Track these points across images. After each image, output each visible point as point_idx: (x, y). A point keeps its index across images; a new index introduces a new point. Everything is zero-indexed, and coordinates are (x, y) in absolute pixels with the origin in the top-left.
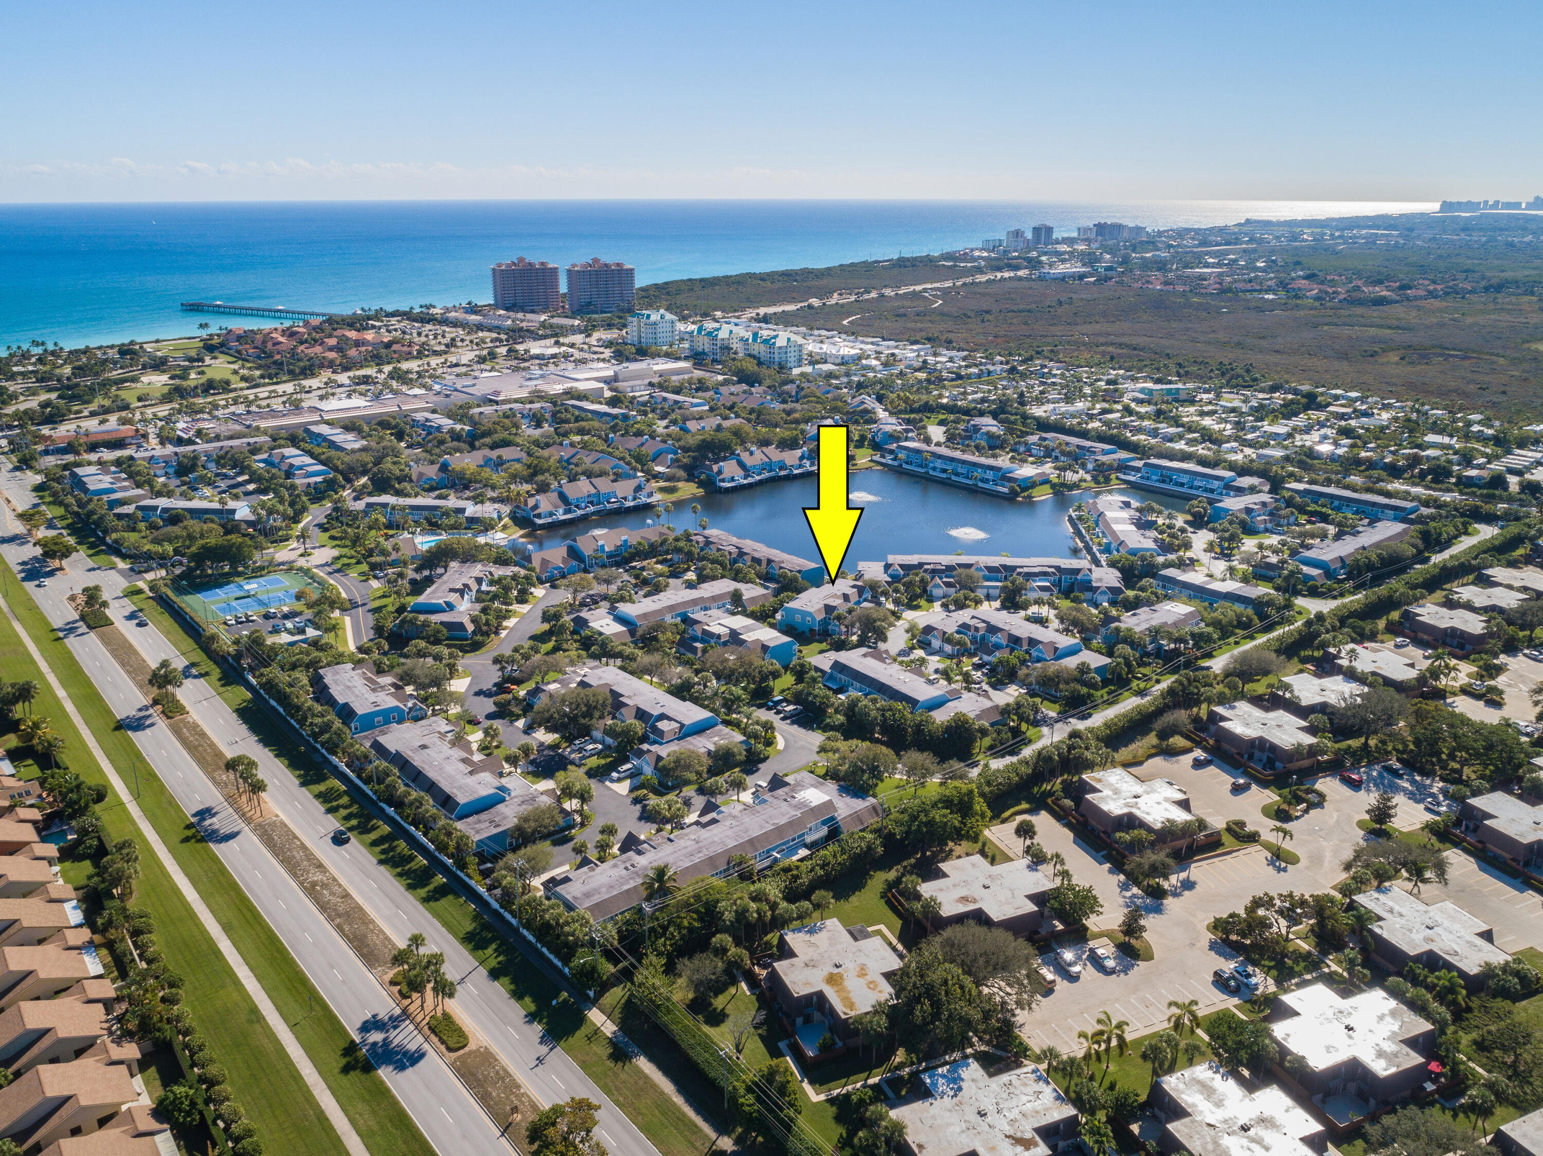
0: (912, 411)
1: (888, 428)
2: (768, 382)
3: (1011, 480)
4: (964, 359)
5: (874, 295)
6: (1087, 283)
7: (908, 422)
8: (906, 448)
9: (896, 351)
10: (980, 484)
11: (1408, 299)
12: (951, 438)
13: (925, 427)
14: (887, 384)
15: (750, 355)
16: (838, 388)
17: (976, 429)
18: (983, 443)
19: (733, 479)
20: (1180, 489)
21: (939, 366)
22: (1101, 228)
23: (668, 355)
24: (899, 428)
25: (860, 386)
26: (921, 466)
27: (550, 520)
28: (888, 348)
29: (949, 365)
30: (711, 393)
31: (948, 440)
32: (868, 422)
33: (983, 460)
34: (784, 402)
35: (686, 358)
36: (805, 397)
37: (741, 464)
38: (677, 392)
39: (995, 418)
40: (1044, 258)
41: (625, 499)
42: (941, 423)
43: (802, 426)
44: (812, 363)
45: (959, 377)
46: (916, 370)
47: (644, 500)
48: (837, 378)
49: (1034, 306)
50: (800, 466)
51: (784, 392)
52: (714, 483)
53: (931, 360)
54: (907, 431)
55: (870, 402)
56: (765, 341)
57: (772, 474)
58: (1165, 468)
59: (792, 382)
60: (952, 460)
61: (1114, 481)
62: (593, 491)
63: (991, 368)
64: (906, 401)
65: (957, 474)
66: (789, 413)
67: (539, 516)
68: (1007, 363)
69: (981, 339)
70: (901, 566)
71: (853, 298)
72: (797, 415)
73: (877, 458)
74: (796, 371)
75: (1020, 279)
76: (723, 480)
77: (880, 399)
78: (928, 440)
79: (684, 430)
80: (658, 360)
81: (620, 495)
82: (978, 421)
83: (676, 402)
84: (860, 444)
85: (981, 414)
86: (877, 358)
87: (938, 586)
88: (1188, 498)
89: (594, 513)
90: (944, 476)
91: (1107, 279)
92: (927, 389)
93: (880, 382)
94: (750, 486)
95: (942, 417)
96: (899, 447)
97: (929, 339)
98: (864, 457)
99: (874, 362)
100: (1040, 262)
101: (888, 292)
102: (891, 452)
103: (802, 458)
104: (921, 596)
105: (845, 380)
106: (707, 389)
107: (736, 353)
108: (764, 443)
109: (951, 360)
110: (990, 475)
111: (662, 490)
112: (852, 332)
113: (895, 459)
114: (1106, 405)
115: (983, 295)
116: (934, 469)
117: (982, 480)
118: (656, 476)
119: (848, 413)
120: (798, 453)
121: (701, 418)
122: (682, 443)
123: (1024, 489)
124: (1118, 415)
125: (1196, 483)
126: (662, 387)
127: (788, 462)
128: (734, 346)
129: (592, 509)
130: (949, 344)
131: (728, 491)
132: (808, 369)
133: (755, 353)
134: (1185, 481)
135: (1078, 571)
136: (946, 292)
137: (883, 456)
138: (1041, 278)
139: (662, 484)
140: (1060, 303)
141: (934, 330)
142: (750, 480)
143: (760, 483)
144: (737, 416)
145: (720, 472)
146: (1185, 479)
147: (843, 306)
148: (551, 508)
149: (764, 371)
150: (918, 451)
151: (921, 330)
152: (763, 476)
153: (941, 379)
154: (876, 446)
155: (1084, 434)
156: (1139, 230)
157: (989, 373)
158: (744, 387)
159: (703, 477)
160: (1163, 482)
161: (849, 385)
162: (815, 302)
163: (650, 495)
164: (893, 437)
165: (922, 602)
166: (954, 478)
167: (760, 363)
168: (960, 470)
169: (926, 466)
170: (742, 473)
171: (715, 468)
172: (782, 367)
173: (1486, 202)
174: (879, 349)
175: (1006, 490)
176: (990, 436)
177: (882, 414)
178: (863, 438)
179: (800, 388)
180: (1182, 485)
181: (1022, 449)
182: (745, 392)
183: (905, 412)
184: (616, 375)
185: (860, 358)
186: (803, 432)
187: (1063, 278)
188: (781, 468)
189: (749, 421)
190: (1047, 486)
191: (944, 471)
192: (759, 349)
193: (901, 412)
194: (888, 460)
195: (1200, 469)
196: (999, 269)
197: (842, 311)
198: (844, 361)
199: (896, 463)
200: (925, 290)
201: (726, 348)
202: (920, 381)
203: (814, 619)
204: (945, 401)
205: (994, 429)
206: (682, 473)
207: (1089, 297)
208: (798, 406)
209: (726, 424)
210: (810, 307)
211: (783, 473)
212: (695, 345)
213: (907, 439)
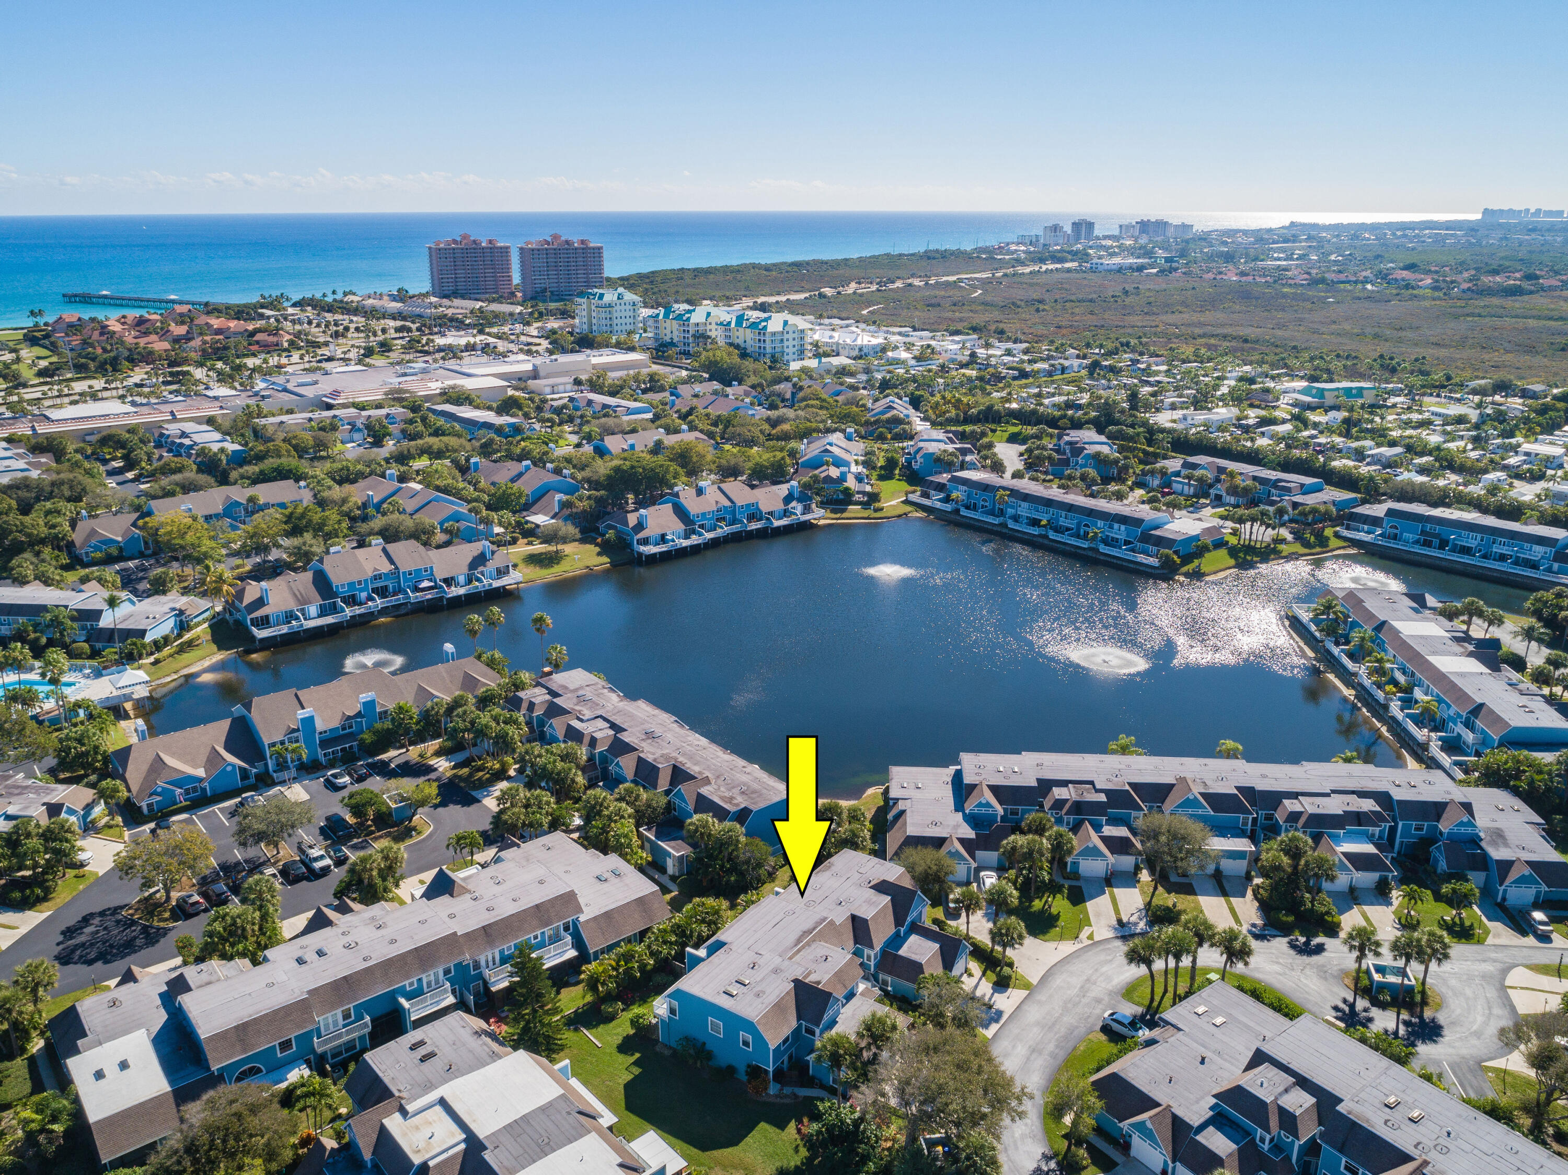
0: (967, 420)
1: (933, 448)
2: (753, 380)
3: (1161, 542)
4: (1026, 352)
5: (899, 284)
6: (1148, 275)
7: (962, 436)
8: (965, 482)
9: (933, 343)
10: (1103, 549)
11: (1543, 289)
12: (1032, 464)
13: (990, 446)
14: (925, 383)
15: (731, 344)
16: (854, 388)
17: (1076, 449)
18: (1092, 473)
19: (663, 539)
20: (1466, 559)
21: (993, 361)
22: (1144, 226)
23: (618, 345)
24: (950, 447)
25: (885, 385)
26: (992, 513)
27: (284, 629)
28: (921, 339)
29: (1007, 359)
30: (667, 394)
31: (1029, 466)
32: (899, 437)
33: (1101, 504)
34: (772, 407)
35: (645, 349)
36: (804, 399)
37: (681, 512)
38: (613, 394)
39: (1100, 431)
40: (1091, 251)
41: (449, 581)
42: (1013, 439)
43: (793, 444)
44: (817, 355)
45: (1024, 375)
46: (963, 366)
47: (488, 582)
48: (852, 374)
49: (1094, 296)
50: (786, 513)
51: (773, 394)
52: (629, 545)
53: (981, 352)
54: (964, 452)
55: (902, 408)
56: (753, 326)
57: (736, 528)
58: (1430, 519)
59: (788, 379)
60: (1049, 503)
61: (1334, 543)
62: (386, 567)
63: (1066, 363)
64: (957, 404)
65: (1058, 530)
66: (774, 423)
67: (264, 622)
68: (1084, 357)
69: (1041, 330)
70: (996, 790)
71: (874, 287)
72: (786, 427)
73: (914, 497)
74: (795, 366)
75: (1069, 270)
76: (645, 542)
77: (916, 403)
78: (998, 467)
79: (601, 452)
80: (605, 351)
81: (440, 575)
82: (1074, 435)
83: (605, 406)
84: (887, 473)
85: (1077, 425)
86: (908, 349)
87: (1093, 852)
88: (1531, 586)
89: (384, 611)
90: (1035, 531)
91: (1172, 270)
92: (983, 390)
93: (915, 380)
94: (695, 550)
95: (1015, 429)
96: (954, 480)
97: (974, 329)
98: (894, 495)
99: (904, 355)
100: (1087, 255)
101: (917, 282)
102: (940, 487)
103: (788, 499)
104: (1053, 888)
105: (864, 377)
106: (662, 389)
107: (714, 342)
108: (729, 472)
109: (1009, 353)
110: (1119, 532)
111: (534, 560)
112: (873, 321)
113: (947, 500)
114: (1263, 413)
115: (1031, 285)
116: (1016, 518)
117: (1107, 542)
118: (530, 533)
119: (867, 423)
120: (783, 490)
121: (634, 431)
122: (587, 473)
123: (1187, 559)
124: (1288, 427)
125: (1497, 549)
126: (595, 386)
127: (765, 508)
128: (713, 334)
129: (379, 602)
130: (1001, 334)
131: (652, 560)
132: (813, 363)
133: (740, 341)
134: (1472, 543)
135: (1437, 809)
136: (985, 283)
137: (925, 495)
138: (1093, 270)
139: (538, 548)
140: (1126, 293)
141: (979, 319)
142: (694, 540)
143: (715, 544)
144: (692, 428)
145: (640, 527)
146: (1472, 541)
147: (861, 295)
148: (292, 605)
149: (748, 364)
150: (986, 488)
151: (961, 320)
152: (719, 532)
153: (998, 378)
154: (913, 477)
155: (1253, 457)
156: (1186, 227)
157: (1063, 370)
158: (716, 385)
159: (611, 534)
160: (1427, 544)
161: (869, 385)
162: (828, 291)
163: (502, 572)
164: (941, 463)
165: (1059, 904)
166: (1052, 535)
167: (744, 355)
168: (1063, 522)
169: (1002, 513)
170: (680, 527)
171: (632, 519)
172: (775, 361)
173: (1527, 210)
174: (908, 340)
175: (1153, 561)
176: (1098, 459)
177: (919, 425)
178: (891, 464)
179: (798, 388)
180: (1466, 551)
181: (1156, 482)
182: (715, 393)
183: (956, 421)
184: (535, 370)
185: (884, 350)
186: (793, 454)
187: (1120, 270)
188: (752, 517)
189: (711, 435)
190: (1223, 552)
191: (1035, 523)
192: (745, 336)
193: (950, 421)
194: (935, 500)
195: (1491, 521)
196: (1042, 261)
197: (861, 300)
198: (861, 354)
199: (948, 507)
200: (960, 280)
201: (702, 337)
202: (970, 379)
203: (760, 1040)
204: (1014, 406)
205: (1105, 450)
206: (571, 529)
207: (1157, 288)
208: (790, 413)
209: (670, 440)
210: (821, 296)
211: (754, 526)
212: (662, 332)
213: (963, 466)
